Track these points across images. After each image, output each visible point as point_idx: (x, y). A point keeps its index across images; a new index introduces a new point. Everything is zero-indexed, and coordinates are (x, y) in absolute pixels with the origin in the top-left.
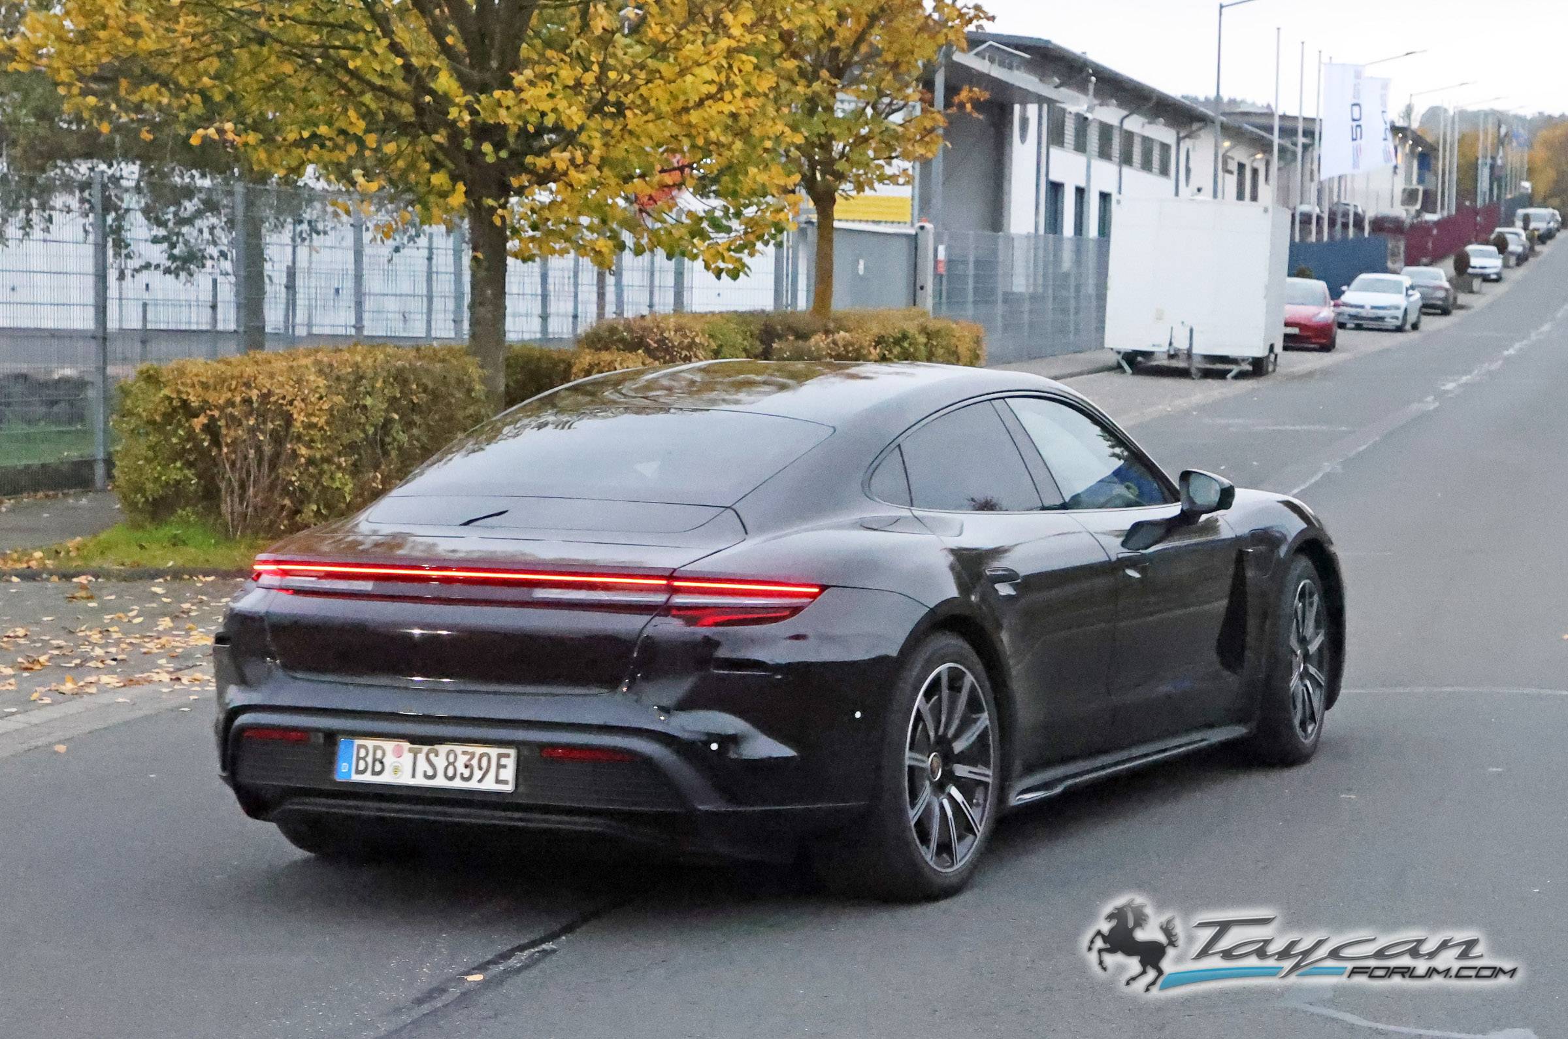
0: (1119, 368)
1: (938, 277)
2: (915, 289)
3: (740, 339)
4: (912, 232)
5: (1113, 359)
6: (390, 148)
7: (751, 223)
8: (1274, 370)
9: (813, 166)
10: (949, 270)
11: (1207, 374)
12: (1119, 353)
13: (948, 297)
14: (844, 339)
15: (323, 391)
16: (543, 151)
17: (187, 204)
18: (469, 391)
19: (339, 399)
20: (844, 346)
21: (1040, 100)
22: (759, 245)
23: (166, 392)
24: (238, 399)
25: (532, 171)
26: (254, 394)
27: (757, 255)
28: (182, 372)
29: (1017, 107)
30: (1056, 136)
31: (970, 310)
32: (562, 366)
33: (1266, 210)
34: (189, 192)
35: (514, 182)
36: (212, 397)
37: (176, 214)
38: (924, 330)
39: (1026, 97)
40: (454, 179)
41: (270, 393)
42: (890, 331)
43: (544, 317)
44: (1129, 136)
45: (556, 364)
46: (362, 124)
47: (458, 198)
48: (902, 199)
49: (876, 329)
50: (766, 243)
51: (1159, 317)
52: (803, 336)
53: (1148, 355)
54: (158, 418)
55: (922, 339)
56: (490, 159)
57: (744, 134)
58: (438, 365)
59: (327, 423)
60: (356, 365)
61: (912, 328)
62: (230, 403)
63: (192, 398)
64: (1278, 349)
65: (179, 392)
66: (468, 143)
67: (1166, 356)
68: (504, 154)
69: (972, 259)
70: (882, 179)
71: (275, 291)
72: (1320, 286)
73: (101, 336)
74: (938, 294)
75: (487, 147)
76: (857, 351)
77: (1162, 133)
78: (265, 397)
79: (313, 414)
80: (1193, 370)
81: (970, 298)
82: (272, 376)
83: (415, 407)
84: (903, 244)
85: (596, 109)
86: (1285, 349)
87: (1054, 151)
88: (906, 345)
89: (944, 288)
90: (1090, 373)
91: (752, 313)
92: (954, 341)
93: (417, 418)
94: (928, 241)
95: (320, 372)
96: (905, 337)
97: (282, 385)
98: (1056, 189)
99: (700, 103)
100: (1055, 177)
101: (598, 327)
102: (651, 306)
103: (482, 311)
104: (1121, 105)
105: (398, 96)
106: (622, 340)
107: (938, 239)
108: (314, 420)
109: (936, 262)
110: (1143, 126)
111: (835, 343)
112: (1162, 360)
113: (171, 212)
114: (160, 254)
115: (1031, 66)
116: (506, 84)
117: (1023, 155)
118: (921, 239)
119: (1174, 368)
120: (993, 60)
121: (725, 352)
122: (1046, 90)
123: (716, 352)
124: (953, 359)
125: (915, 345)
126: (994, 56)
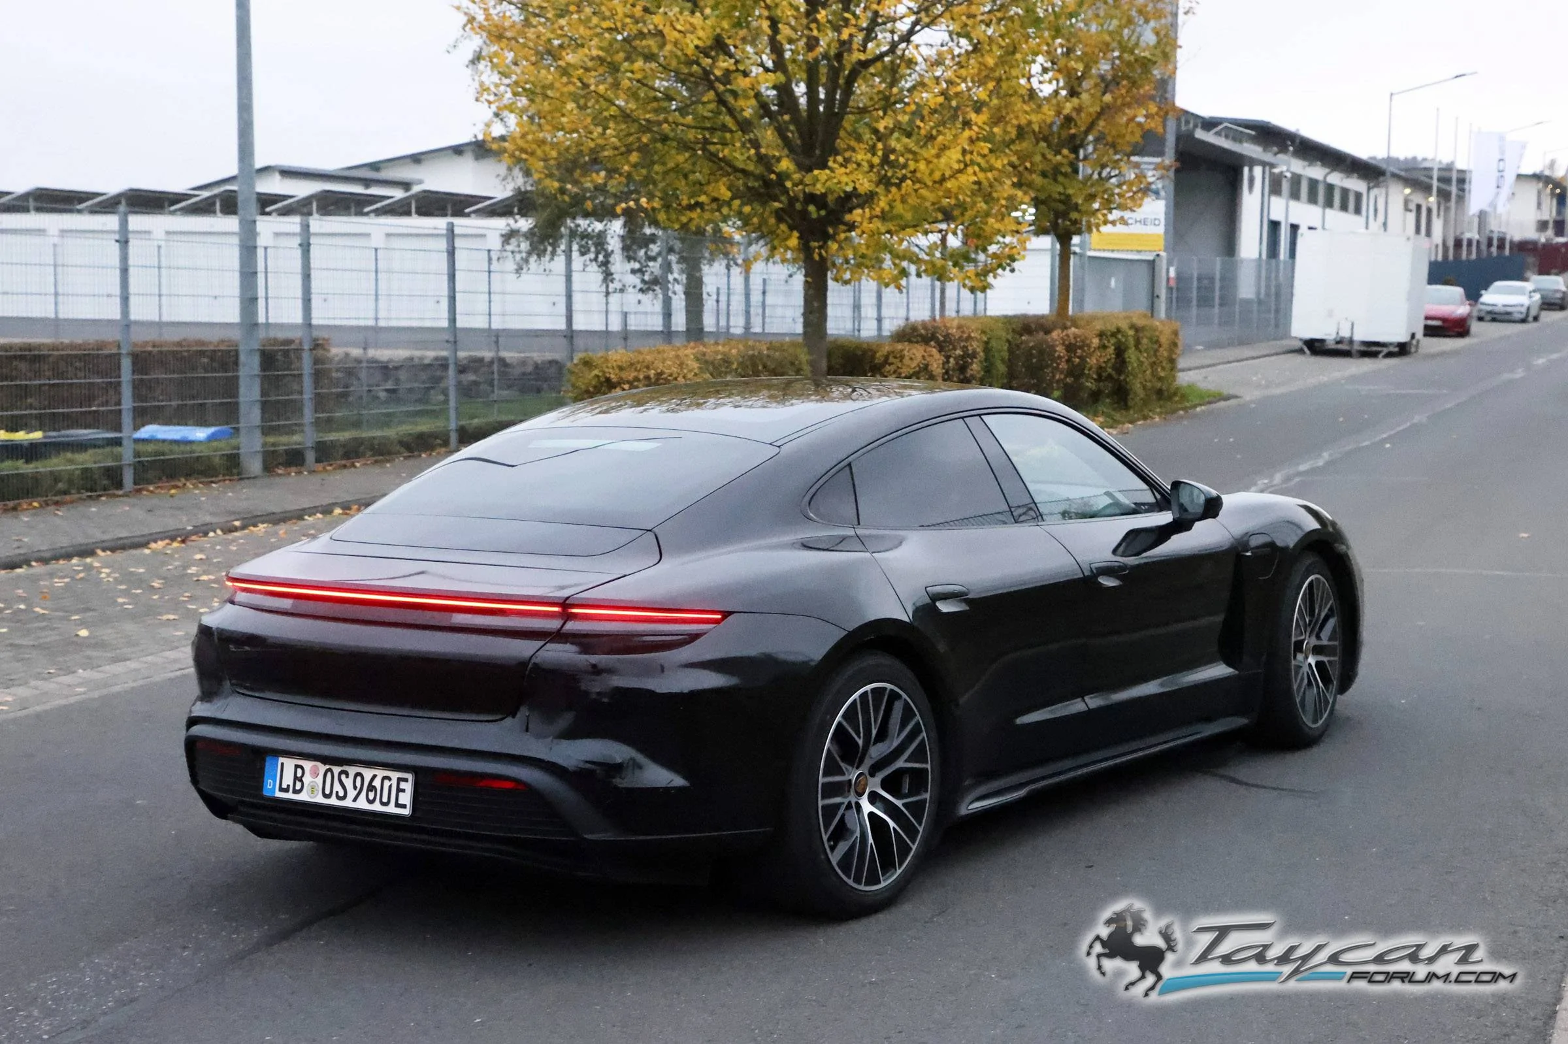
0: (1300, 351)
1: (1170, 289)
2: (1153, 297)
3: (1004, 334)
4: (1151, 258)
5: (1299, 344)
6: (747, 209)
7: (994, 255)
8: (1416, 352)
9: (1057, 218)
10: (1178, 284)
11: (1364, 354)
12: (1301, 340)
13: (1177, 301)
14: (1074, 334)
15: (696, 371)
16: (850, 211)
17: (651, 246)
20: (1075, 338)
21: (1264, 164)
22: (1000, 271)
23: (596, 372)
24: (641, 377)
25: (845, 224)
26: (652, 373)
27: (998, 277)
28: (607, 360)
29: (1246, 170)
30: (1275, 187)
31: (1194, 311)
32: (870, 353)
33: (1408, 239)
34: (653, 239)
35: (831, 231)
36: (624, 375)
37: (646, 253)
38: (1133, 326)
39: (1252, 162)
40: (791, 228)
41: (662, 373)
42: (1109, 328)
43: (879, 320)
44: (1330, 188)
45: (865, 352)
46: (729, 194)
47: (794, 241)
48: (1159, 236)
49: (1099, 326)
50: (1004, 269)
51: (1330, 314)
52: (1047, 332)
53: (1322, 341)
54: (591, 389)
55: (1131, 333)
56: (814, 216)
57: (989, 198)
58: (778, 354)
60: (724, 354)
61: (1124, 325)
62: (637, 378)
63: (612, 376)
64: (1419, 335)
65: (604, 372)
66: (798, 206)
67: (1333, 342)
69: (1195, 275)
70: (1106, 222)
71: (709, 304)
72: (1457, 291)
73: (570, 335)
74: (1169, 300)
75: (812, 208)
76: (1083, 341)
77: (1355, 184)
78: (659, 374)
80: (1354, 352)
81: (1194, 302)
82: (664, 361)
84: (1145, 267)
85: (884, 181)
86: (1425, 335)
87: (1274, 199)
88: (1120, 336)
89: (1174, 295)
90: (1277, 354)
91: (1015, 317)
92: (1157, 333)
94: (1162, 265)
95: (697, 359)
96: (1119, 330)
97: (669, 367)
98: (1275, 226)
99: (952, 176)
100: (1274, 217)
101: (905, 326)
102: (958, 312)
103: (811, 317)
104: (1324, 165)
105: (755, 177)
106: (921, 335)
107: (1170, 263)
109: (1168, 279)
110: (1342, 179)
111: (1067, 335)
112: (1331, 345)
113: (642, 252)
114: (635, 280)
115: (1255, 140)
116: (824, 166)
117: (1251, 203)
118: (1157, 262)
119: (1340, 350)
120: (1227, 137)
121: (993, 343)
122: (1268, 157)
123: (987, 343)
124: (1156, 346)
125: (1126, 336)
126: (1229, 134)
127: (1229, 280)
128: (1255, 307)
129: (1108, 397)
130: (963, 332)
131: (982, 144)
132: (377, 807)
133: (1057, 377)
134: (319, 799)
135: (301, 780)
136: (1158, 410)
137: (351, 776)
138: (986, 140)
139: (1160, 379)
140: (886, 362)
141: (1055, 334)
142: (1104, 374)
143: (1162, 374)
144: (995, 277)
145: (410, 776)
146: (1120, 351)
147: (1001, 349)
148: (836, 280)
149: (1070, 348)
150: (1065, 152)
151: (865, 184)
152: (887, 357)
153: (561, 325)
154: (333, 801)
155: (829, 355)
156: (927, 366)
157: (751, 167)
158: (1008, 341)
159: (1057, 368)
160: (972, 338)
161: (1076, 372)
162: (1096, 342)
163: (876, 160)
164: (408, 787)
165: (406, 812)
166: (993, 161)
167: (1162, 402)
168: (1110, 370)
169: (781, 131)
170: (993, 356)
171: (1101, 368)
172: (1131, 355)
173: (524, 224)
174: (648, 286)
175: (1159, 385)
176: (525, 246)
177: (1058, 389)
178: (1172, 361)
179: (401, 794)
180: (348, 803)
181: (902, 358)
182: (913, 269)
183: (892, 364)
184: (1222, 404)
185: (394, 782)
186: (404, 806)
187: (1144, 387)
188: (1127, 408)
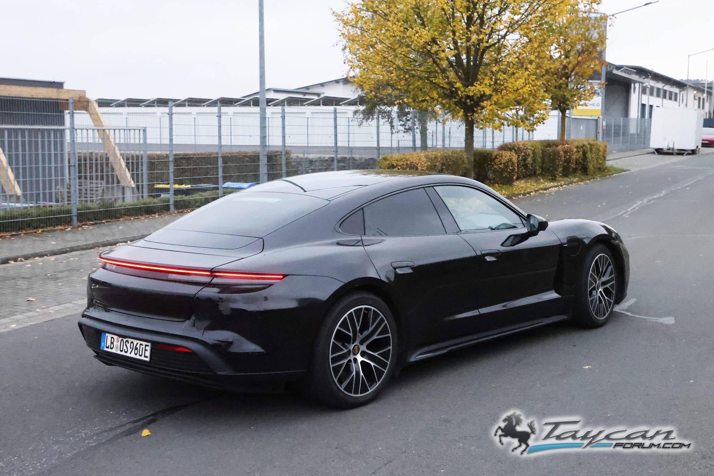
0: (654, 153)
1: (603, 130)
2: (597, 133)
4: (596, 118)
5: (653, 150)
6: (444, 102)
7: (537, 118)
8: (698, 153)
9: (560, 104)
10: (606, 128)
11: (678, 154)
13: (606, 134)
15: (425, 161)
16: (483, 102)
17: (408, 116)
18: (463, 161)
19: (429, 163)
20: (567, 148)
21: (639, 82)
22: (539, 124)
23: (388, 162)
24: (405, 164)
25: (481, 107)
26: (409, 162)
28: (392, 158)
29: (633, 85)
30: (644, 91)
31: (613, 138)
32: (490, 155)
33: (695, 110)
34: (408, 113)
35: (475, 109)
36: (399, 163)
39: (635, 82)
40: (461, 108)
41: (413, 162)
42: (580, 145)
43: (493, 142)
44: (665, 91)
45: (488, 154)
46: (437, 96)
47: (461, 113)
48: (598, 110)
49: (576, 144)
50: (540, 123)
51: (665, 139)
52: (557, 146)
53: (662, 149)
55: (589, 146)
56: (469, 104)
57: (535, 96)
58: (455, 155)
59: (426, 169)
60: (435, 155)
61: (586, 143)
62: (403, 165)
63: (394, 164)
64: (700, 146)
65: (391, 162)
66: (463, 100)
67: (666, 149)
68: (472, 103)
69: (613, 125)
70: (579, 105)
71: (429, 137)
73: (378, 148)
74: (603, 134)
75: (468, 101)
76: (570, 150)
77: (675, 90)
78: (411, 163)
79: (423, 167)
80: (674, 153)
81: (613, 135)
82: (413, 158)
83: (449, 165)
84: (594, 122)
85: (495, 90)
86: (702, 147)
87: (643, 96)
88: (584, 148)
89: (605, 132)
90: (644, 154)
91: (544, 141)
92: (599, 146)
93: (450, 168)
94: (600, 121)
95: (425, 157)
96: (584, 145)
97: (415, 160)
98: (643, 106)
99: (521, 88)
100: (643, 103)
101: (503, 144)
102: (523, 139)
103: (468, 141)
104: (662, 82)
105: (447, 89)
106: (509, 148)
107: (603, 120)
108: (423, 168)
109: (603, 126)
110: (670, 88)
111: (564, 147)
112: (665, 151)
113: (404, 118)
114: (402, 128)
115: (637, 73)
116: (472, 85)
117: (634, 97)
118: (598, 120)
119: (669, 153)
120: (625, 72)
121: (536, 151)
122: (641, 80)
123: (534, 150)
124: (598, 151)
125: (586, 147)
126: (626, 71)
127: (626, 126)
128: (636, 136)
129: (580, 170)
130: (525, 146)
131: (532, 76)
132: (138, 357)
133: (561, 163)
134: (119, 352)
135: (113, 344)
136: (599, 175)
137: (130, 343)
138: (534, 75)
139: (600, 164)
140: (496, 158)
141: (560, 147)
142: (578, 162)
143: (601, 162)
144: (537, 126)
145: (149, 344)
146: (584, 153)
147: (539, 152)
148: (477, 128)
149: (566, 152)
150: (564, 79)
151: (488, 92)
152: (496, 157)
153: (376, 145)
154: (123, 353)
155: (475, 155)
156: (511, 159)
157: (446, 86)
158: (542, 150)
159: (560, 160)
160: (528, 149)
161: (568, 161)
162: (575, 150)
163: (492, 83)
164: (148, 348)
165: (148, 359)
166: (536, 82)
167: (600, 173)
168: (580, 161)
169: (456, 73)
170: (536, 155)
171: (577, 159)
172: (589, 155)
173: (362, 108)
174: (407, 130)
175: (599, 166)
176: (361, 116)
177: (561, 168)
178: (604, 157)
179: (146, 352)
180: (128, 354)
181: (502, 156)
182: (505, 123)
183: (497, 159)
184: (623, 173)
185: (144, 346)
186: (147, 357)
187: (594, 167)
188: (587, 174)
